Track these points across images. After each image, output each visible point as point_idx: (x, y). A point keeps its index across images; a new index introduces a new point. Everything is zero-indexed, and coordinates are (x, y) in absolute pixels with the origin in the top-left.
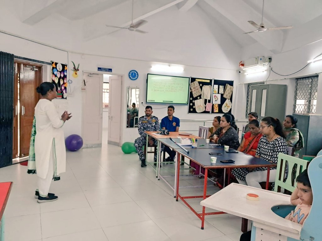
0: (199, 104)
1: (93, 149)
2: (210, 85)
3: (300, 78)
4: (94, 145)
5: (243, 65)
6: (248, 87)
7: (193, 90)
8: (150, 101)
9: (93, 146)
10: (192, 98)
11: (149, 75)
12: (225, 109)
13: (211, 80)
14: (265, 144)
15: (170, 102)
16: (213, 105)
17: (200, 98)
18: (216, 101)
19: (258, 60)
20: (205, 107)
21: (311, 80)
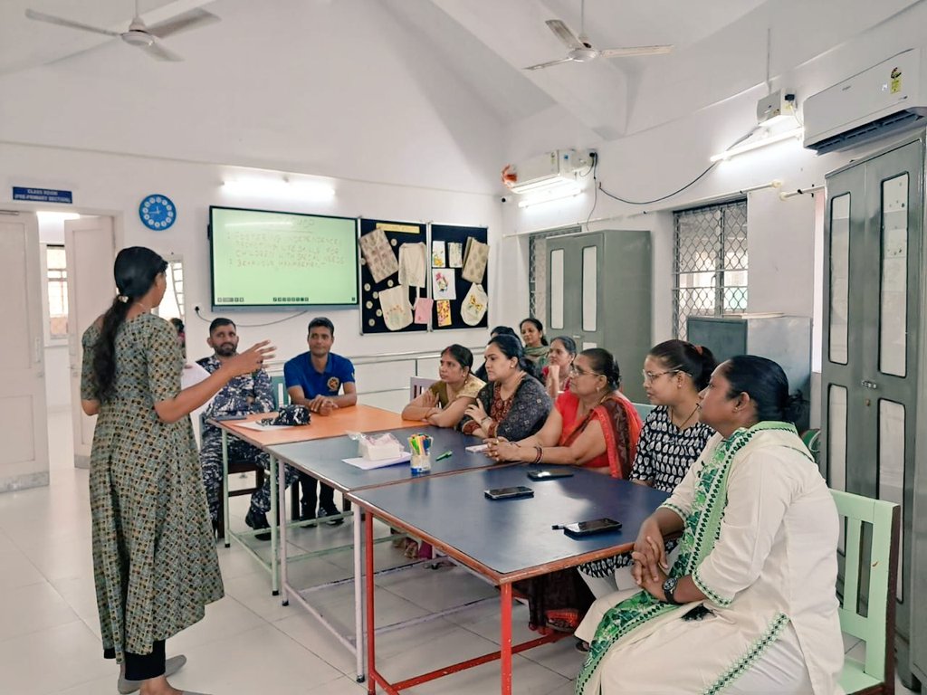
0: (393, 303)
1: (15, 496)
2: (421, 243)
3: (687, 210)
4: (16, 482)
5: (512, 177)
6: (530, 243)
7: (371, 259)
8: (225, 300)
9: (15, 486)
10: (370, 286)
11: (214, 210)
12: (469, 314)
13: (423, 228)
14: (667, 437)
15: (298, 300)
16: (435, 302)
17: (396, 284)
18: (443, 290)
19: (559, 159)
20: (413, 312)
21: (719, 212)
